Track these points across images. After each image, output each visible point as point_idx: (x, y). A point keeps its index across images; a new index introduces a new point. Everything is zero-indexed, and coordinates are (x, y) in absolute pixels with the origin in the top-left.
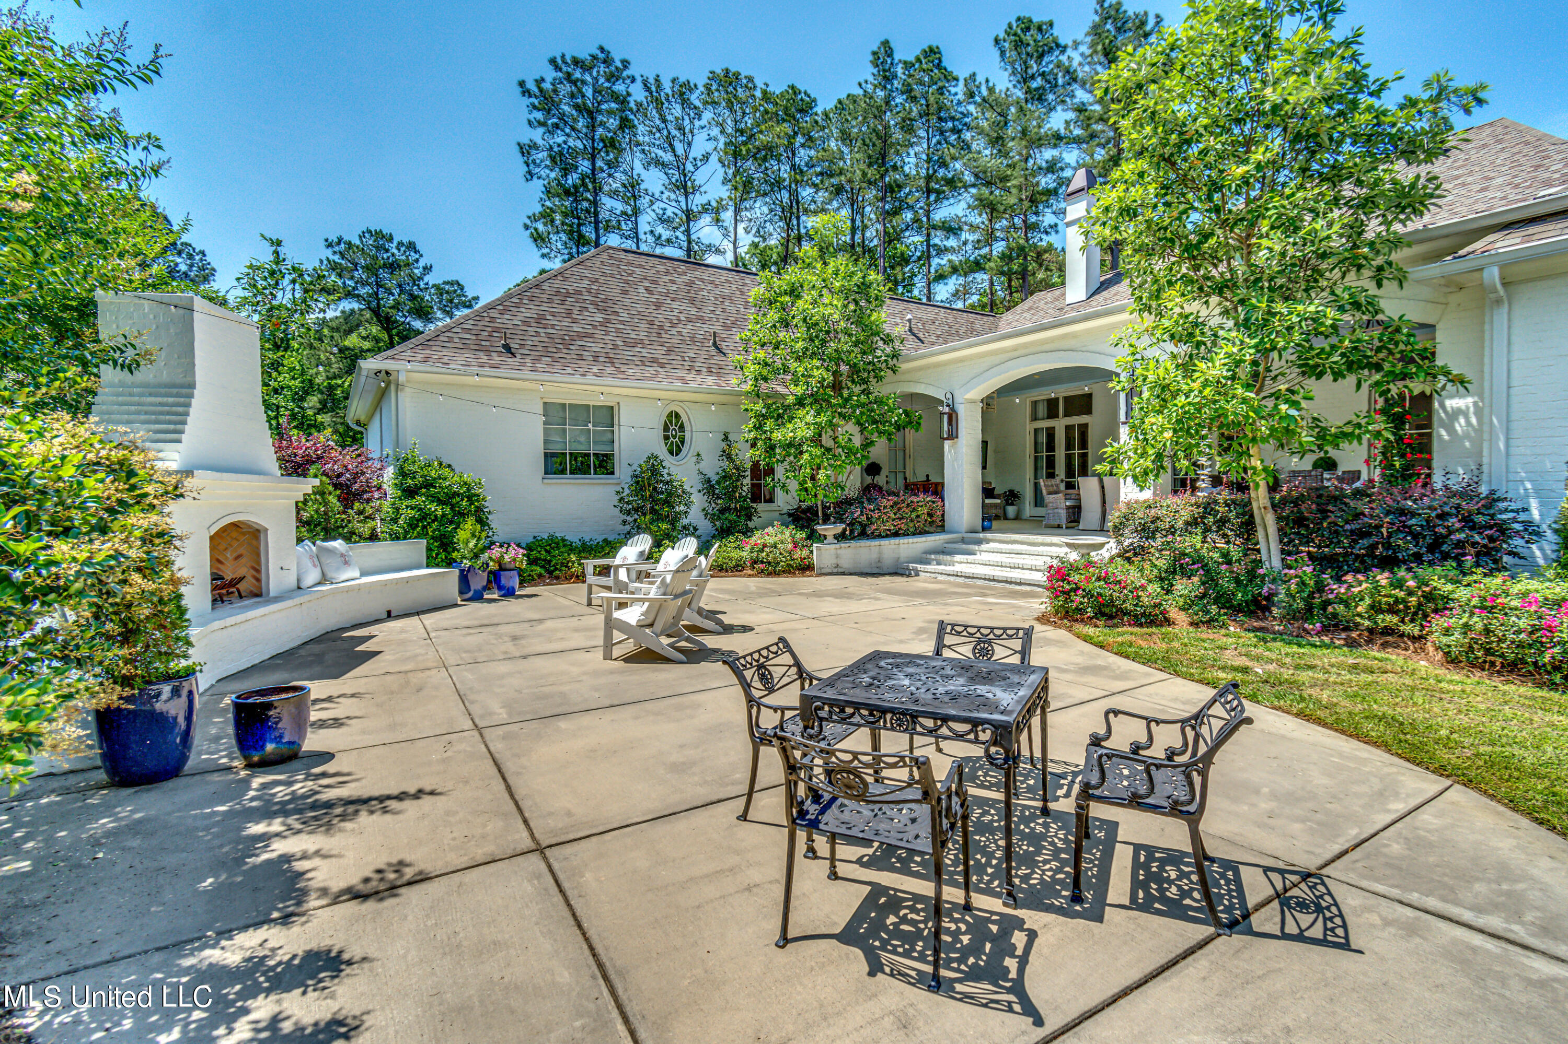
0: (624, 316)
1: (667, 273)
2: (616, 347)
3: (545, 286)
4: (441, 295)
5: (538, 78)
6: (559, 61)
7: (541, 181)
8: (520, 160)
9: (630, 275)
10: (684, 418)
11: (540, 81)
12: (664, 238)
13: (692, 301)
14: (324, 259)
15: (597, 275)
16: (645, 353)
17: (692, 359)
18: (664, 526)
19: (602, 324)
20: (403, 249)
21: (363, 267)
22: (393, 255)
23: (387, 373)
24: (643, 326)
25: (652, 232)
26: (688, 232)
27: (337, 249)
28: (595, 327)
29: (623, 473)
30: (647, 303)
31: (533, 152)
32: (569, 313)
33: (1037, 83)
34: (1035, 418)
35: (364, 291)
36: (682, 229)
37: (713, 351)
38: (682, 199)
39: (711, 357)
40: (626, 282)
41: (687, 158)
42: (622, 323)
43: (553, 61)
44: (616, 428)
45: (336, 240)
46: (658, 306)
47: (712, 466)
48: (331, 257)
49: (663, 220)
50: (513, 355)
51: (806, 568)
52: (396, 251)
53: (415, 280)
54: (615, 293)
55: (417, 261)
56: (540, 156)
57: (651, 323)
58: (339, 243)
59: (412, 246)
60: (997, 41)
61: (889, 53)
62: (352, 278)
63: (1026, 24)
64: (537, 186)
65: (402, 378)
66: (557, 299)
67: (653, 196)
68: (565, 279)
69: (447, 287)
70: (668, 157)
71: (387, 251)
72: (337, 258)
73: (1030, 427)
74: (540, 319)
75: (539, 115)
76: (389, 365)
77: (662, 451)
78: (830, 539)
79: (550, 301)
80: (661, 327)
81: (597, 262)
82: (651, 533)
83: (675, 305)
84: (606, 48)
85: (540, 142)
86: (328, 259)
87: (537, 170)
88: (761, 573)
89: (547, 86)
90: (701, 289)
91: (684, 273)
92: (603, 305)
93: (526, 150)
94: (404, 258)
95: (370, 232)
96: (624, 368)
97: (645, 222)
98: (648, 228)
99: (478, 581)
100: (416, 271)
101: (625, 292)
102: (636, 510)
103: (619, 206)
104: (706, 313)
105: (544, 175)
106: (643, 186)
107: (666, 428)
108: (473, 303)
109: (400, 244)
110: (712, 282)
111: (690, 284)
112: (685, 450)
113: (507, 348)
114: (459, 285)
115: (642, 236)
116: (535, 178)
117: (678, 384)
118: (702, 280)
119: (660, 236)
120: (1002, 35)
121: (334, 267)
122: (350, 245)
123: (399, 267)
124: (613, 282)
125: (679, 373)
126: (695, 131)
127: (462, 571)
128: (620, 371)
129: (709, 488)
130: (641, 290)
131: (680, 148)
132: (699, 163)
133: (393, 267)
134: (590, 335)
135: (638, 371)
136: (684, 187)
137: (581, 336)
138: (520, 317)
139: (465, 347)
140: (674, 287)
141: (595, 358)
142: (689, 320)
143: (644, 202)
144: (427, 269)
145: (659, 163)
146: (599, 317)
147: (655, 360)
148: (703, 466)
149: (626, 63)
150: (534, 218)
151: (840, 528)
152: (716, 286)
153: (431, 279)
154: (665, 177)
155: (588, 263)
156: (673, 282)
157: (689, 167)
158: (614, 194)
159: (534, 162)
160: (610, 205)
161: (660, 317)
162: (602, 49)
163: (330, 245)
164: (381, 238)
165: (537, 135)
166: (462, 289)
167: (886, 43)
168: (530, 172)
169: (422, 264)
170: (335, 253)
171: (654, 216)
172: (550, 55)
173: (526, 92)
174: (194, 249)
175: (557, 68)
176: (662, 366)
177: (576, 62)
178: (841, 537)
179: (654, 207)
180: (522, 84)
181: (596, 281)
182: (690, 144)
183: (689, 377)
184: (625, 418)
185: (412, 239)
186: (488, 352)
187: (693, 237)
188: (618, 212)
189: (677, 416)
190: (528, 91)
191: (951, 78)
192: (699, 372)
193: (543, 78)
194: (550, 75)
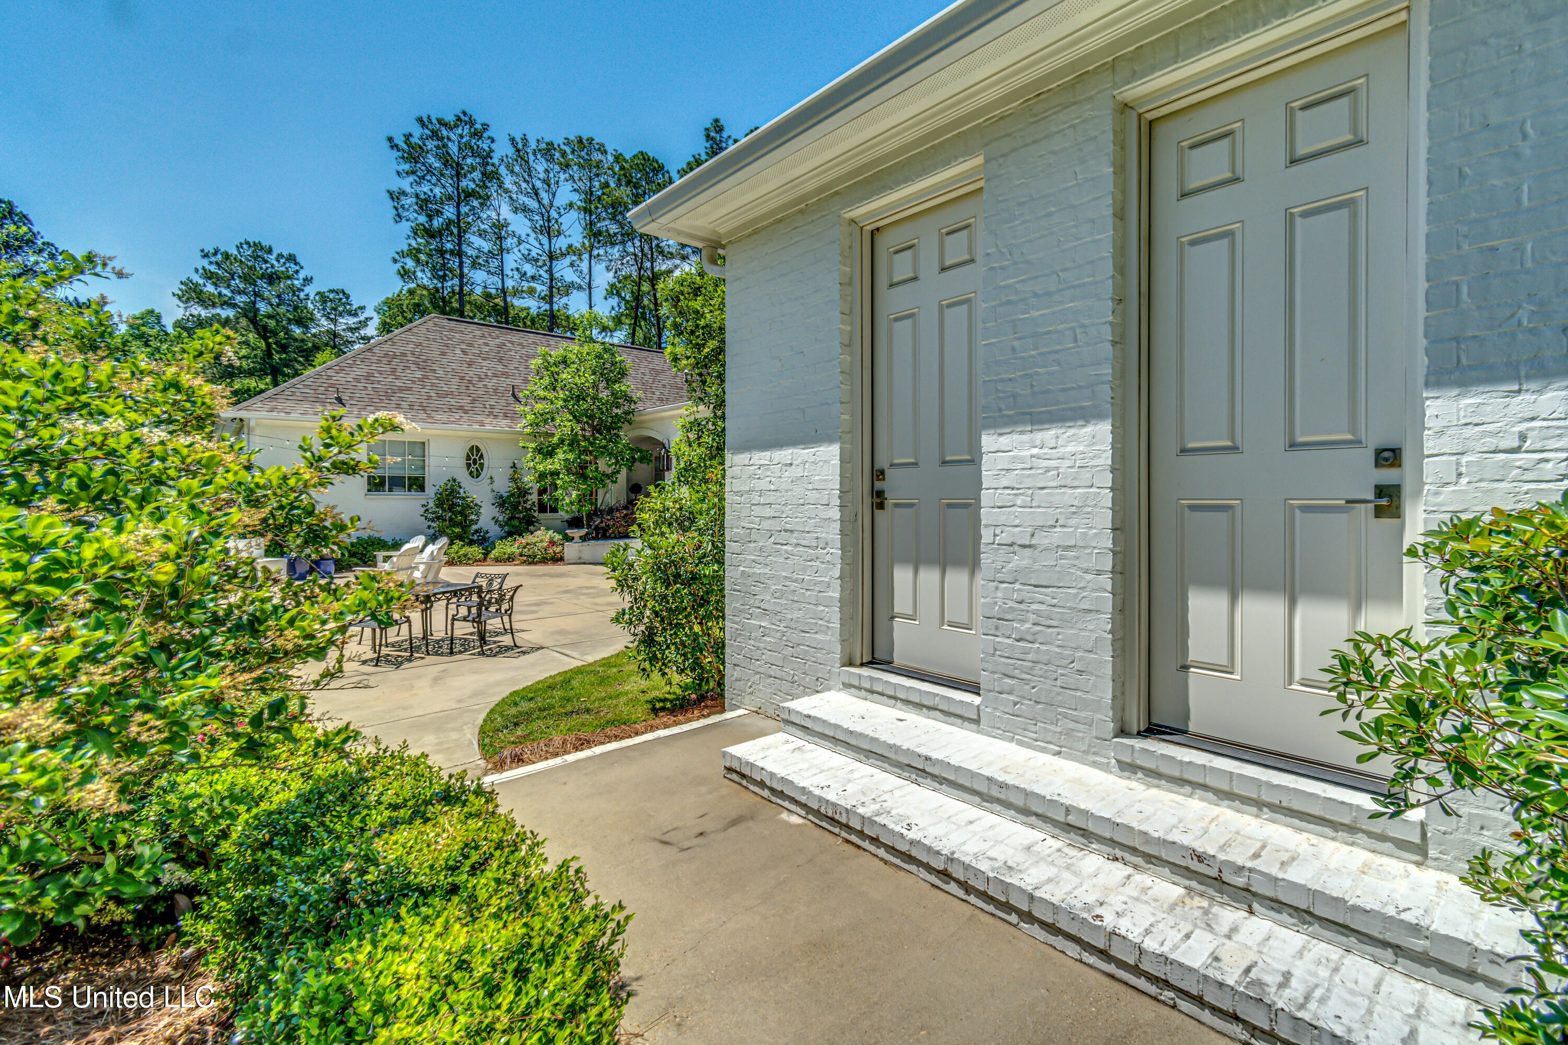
0: (440, 373)
1: (483, 336)
2: (429, 398)
3: (376, 350)
4: (325, 302)
5: (407, 132)
6: (425, 119)
7: (410, 223)
8: (391, 204)
9: (449, 339)
10: (483, 450)
11: (408, 137)
12: (529, 274)
13: (500, 360)
14: (200, 268)
15: (421, 340)
16: (453, 402)
17: (492, 407)
18: (457, 530)
19: (420, 380)
20: (282, 261)
21: (240, 277)
22: (273, 267)
23: (241, 420)
24: (456, 381)
25: (517, 269)
26: (550, 271)
27: (213, 259)
28: (414, 382)
29: (430, 491)
30: (461, 362)
31: (402, 198)
32: (394, 371)
35: (240, 299)
36: (546, 268)
37: (511, 400)
38: (545, 241)
39: (509, 404)
40: (446, 345)
41: (551, 205)
42: (437, 378)
43: (420, 120)
44: (426, 458)
45: (212, 251)
46: (470, 364)
47: (504, 486)
48: (207, 267)
49: (527, 258)
50: (344, 405)
51: (558, 559)
52: (275, 263)
53: (295, 291)
54: (435, 354)
55: (297, 272)
56: (409, 201)
57: (462, 378)
58: (216, 253)
59: (292, 258)
61: (720, 129)
62: (229, 286)
64: (406, 227)
65: (252, 423)
66: (385, 360)
67: (519, 238)
68: (394, 344)
69: (331, 296)
70: (533, 204)
71: (266, 262)
72: (213, 268)
74: (369, 376)
75: (407, 167)
76: (243, 414)
77: (462, 476)
78: (577, 539)
79: (379, 362)
80: (470, 382)
81: (423, 329)
82: (447, 535)
83: (485, 363)
84: (468, 112)
85: (408, 190)
86: (204, 268)
87: (406, 214)
88: (523, 563)
89: (415, 140)
90: (510, 350)
91: (498, 337)
92: (424, 364)
93: (395, 196)
94: (283, 269)
95: (248, 243)
96: (433, 414)
97: (511, 261)
98: (514, 265)
99: (302, 568)
100: (296, 282)
101: (443, 354)
102: (438, 518)
103: (486, 246)
104: (511, 369)
105: (412, 218)
106: (510, 228)
107: (468, 458)
108: (359, 312)
109: (280, 256)
110: (520, 344)
111: (501, 346)
112: (483, 474)
113: (340, 400)
114: (344, 293)
115: (507, 271)
116: (404, 220)
117: (477, 427)
118: (512, 342)
119: (525, 274)
121: (209, 276)
122: (227, 256)
123: (279, 278)
124: (434, 346)
125: (479, 418)
126: (561, 183)
127: (289, 560)
128: (430, 417)
129: (501, 502)
130: (458, 351)
131: (544, 196)
132: (562, 211)
133: (272, 278)
134: (409, 389)
135: (444, 417)
136: (548, 230)
137: (401, 390)
138: (353, 375)
139: (304, 399)
140: (487, 349)
141: (411, 407)
142: (495, 375)
143: (509, 242)
144: (308, 281)
145: (525, 210)
146: (419, 374)
147: (461, 408)
148: (496, 486)
149: (486, 127)
150: (402, 254)
151: (584, 531)
152: (523, 347)
153: (311, 290)
154: (529, 224)
155: (415, 330)
156: (486, 344)
157: (554, 214)
158: (481, 234)
159: (403, 207)
160: (477, 243)
161: (471, 373)
162: (464, 113)
163: (206, 256)
164: (260, 250)
165: (406, 184)
166: (348, 298)
167: (719, 122)
168: (399, 215)
169: (302, 275)
170: (211, 263)
171: (520, 256)
172: (418, 115)
173: (394, 146)
174: (56, 249)
175: (423, 125)
176: (466, 412)
177: (441, 123)
178: (584, 539)
179: (521, 247)
180: (390, 139)
181: (420, 345)
182: (554, 195)
183: (488, 421)
184: (433, 450)
185: (292, 252)
186: (323, 403)
187: (557, 275)
188: (486, 251)
189: (478, 449)
190: (396, 146)
192: (496, 417)
193: (411, 135)
194: (417, 132)
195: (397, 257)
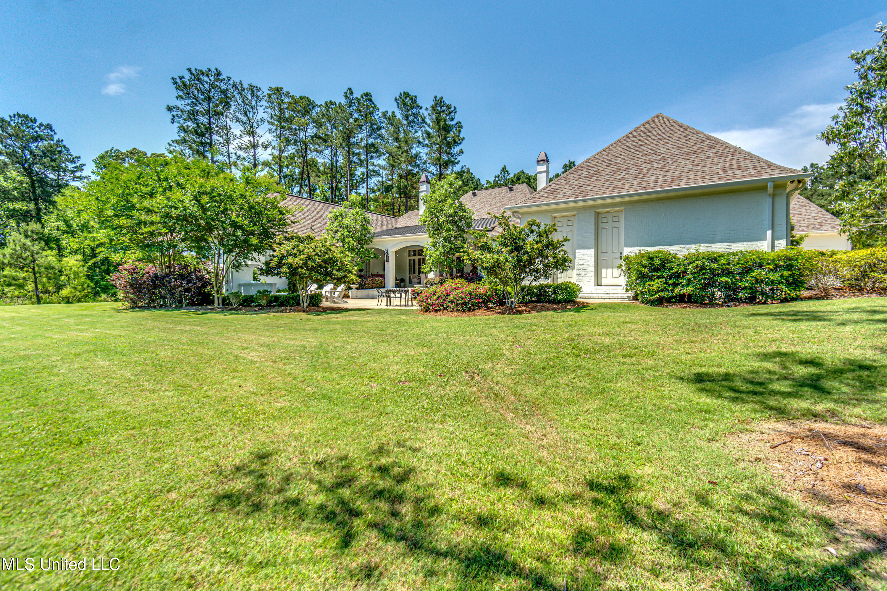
1: (291, 201)
6: (192, 69)
12: (242, 157)
20: (43, 128)
22: (36, 131)
26: (253, 156)
31: (175, 110)
33: (411, 118)
34: (409, 256)
36: (251, 154)
38: (252, 139)
41: (254, 120)
43: (189, 69)
49: (241, 148)
52: (38, 129)
55: (52, 136)
56: (180, 113)
59: (49, 127)
60: (396, 99)
61: (352, 93)
63: (407, 95)
67: (237, 136)
70: (245, 119)
71: (32, 128)
73: (408, 258)
78: (354, 289)
89: (186, 80)
91: (296, 201)
95: (19, 115)
97: (233, 149)
98: (234, 152)
104: (306, 216)
106: (232, 131)
109: (41, 125)
110: (305, 205)
118: (302, 204)
119: (240, 156)
120: (398, 98)
126: (259, 108)
131: (250, 114)
132: (260, 124)
136: (252, 134)
144: (61, 141)
145: (240, 121)
151: (357, 286)
152: (307, 206)
154: (243, 129)
157: (255, 125)
159: (177, 115)
162: (217, 69)
164: (28, 119)
167: (350, 89)
171: (236, 145)
175: (191, 72)
177: (201, 72)
178: (357, 289)
182: (255, 114)
185: (50, 124)
191: (375, 107)
193: (183, 77)
194: (187, 76)
195: (171, 143)
